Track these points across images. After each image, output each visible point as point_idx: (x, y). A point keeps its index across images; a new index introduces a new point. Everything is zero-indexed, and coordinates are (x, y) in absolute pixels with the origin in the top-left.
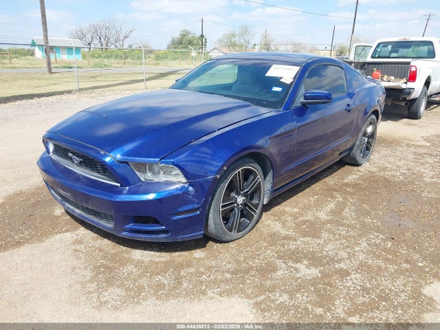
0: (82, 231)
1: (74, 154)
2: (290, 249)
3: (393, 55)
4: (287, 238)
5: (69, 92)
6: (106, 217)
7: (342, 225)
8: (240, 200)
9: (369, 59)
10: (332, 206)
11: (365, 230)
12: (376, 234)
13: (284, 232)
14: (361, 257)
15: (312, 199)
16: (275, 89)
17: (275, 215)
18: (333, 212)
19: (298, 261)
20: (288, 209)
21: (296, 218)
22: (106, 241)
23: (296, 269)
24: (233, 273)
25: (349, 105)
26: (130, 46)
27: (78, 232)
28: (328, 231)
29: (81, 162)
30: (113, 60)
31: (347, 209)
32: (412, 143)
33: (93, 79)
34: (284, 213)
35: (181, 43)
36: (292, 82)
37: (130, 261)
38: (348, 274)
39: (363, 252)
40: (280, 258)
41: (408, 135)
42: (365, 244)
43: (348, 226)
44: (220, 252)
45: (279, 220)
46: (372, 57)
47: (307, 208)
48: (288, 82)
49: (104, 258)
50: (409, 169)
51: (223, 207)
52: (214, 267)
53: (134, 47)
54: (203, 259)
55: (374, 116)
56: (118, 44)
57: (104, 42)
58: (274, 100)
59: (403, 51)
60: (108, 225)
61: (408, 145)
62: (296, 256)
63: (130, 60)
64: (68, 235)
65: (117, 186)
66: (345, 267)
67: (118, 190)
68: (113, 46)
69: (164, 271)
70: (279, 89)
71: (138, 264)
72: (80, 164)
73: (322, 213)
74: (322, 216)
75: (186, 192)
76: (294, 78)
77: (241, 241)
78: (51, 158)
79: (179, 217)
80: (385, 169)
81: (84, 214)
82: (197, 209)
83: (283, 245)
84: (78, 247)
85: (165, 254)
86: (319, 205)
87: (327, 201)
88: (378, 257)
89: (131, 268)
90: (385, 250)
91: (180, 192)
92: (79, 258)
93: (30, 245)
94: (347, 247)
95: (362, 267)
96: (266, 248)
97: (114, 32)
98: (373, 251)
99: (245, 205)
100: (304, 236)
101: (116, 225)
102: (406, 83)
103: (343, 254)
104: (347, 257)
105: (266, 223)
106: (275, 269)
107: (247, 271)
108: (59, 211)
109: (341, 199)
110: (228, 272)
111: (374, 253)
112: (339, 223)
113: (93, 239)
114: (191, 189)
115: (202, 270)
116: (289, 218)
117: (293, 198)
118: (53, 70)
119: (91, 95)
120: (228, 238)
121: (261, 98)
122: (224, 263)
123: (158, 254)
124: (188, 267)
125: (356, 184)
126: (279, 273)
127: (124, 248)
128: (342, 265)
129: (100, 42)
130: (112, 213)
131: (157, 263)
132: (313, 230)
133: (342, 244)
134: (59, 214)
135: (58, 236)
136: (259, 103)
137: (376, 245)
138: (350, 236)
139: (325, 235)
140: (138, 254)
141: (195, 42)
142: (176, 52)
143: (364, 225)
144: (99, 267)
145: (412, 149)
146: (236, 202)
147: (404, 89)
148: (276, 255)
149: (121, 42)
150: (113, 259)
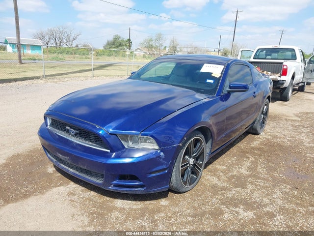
0: (72, 185)
1: (71, 127)
2: (228, 197)
3: (268, 57)
4: (223, 189)
5: (38, 78)
6: (96, 175)
7: (259, 178)
8: (192, 161)
9: (252, 60)
10: (248, 164)
11: (276, 182)
12: (285, 185)
13: (221, 185)
14: (280, 202)
15: (233, 159)
16: (209, 81)
17: (211, 172)
18: (250, 169)
19: (236, 206)
20: (218, 167)
21: (226, 174)
22: (93, 193)
23: (237, 212)
24: (193, 216)
25: (255, 93)
26: (77, 45)
27: (69, 186)
28: (251, 182)
29: (76, 134)
30: (65, 55)
31: (259, 167)
32: (288, 118)
33: (52, 69)
34: (217, 170)
35: (113, 44)
36: (220, 77)
37: (115, 208)
38: (274, 216)
39: (279, 199)
40: (223, 204)
41: (284, 113)
42: (279, 193)
43: (263, 179)
44: (179, 201)
45: (214, 175)
46: (254, 58)
47: (231, 166)
48: (218, 77)
49: (94, 206)
50: (292, 137)
51: (182, 166)
52: (178, 212)
53: (79, 46)
54: (168, 206)
55: (268, 100)
56: (68, 44)
57: (58, 42)
58: (209, 89)
59: (275, 55)
60: (99, 181)
61: (286, 119)
62: (234, 202)
63: (78, 55)
64: (62, 188)
65: (107, 152)
66: (271, 210)
67: (108, 155)
68: (65, 46)
69: (142, 216)
70: (212, 81)
71: (122, 210)
72: (76, 135)
73: (243, 170)
74: (244, 172)
75: (159, 157)
76: (221, 74)
77: (192, 192)
78: (48, 130)
79: (154, 175)
80: (276, 137)
81: (77, 173)
82: (166, 169)
83: (223, 194)
84: (73, 198)
85: (139, 202)
86: (239, 163)
87: (244, 161)
88: (291, 202)
89: (116, 214)
90: (294, 196)
91: (154, 157)
92: (75, 207)
93: (35, 197)
94: (267, 195)
95: (282, 210)
96: (212, 197)
97: (66, 35)
98: (286, 197)
99: (194, 165)
100: (236, 187)
101: (105, 181)
102: (280, 77)
103: (266, 201)
104: (269, 202)
105: (206, 178)
106: (222, 213)
107: (203, 214)
108: (51, 169)
109: (253, 159)
110: (189, 216)
111: (287, 199)
112: (257, 177)
113: (82, 191)
114: (162, 154)
115: (169, 214)
116: (221, 174)
117: (220, 159)
118: (23, 61)
119: (54, 80)
120: (184, 190)
121: (199, 87)
122: (184, 209)
123: (134, 202)
124: (159, 213)
125: (260, 148)
126: (226, 215)
127: (108, 198)
128: (268, 209)
129: (55, 42)
130: (104, 173)
131: (135, 210)
132: (240, 182)
133: (264, 193)
134: (52, 172)
135: (55, 190)
136: (198, 91)
137: (287, 193)
138: (267, 187)
139: (250, 186)
140: (119, 203)
141: (124, 44)
142: (111, 51)
143: (274, 178)
144: (92, 214)
145: (290, 122)
146: (189, 163)
147: (279, 81)
148: (220, 202)
149: (71, 43)
150: (101, 207)
